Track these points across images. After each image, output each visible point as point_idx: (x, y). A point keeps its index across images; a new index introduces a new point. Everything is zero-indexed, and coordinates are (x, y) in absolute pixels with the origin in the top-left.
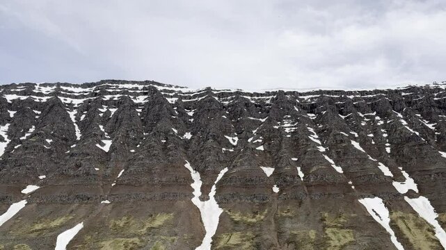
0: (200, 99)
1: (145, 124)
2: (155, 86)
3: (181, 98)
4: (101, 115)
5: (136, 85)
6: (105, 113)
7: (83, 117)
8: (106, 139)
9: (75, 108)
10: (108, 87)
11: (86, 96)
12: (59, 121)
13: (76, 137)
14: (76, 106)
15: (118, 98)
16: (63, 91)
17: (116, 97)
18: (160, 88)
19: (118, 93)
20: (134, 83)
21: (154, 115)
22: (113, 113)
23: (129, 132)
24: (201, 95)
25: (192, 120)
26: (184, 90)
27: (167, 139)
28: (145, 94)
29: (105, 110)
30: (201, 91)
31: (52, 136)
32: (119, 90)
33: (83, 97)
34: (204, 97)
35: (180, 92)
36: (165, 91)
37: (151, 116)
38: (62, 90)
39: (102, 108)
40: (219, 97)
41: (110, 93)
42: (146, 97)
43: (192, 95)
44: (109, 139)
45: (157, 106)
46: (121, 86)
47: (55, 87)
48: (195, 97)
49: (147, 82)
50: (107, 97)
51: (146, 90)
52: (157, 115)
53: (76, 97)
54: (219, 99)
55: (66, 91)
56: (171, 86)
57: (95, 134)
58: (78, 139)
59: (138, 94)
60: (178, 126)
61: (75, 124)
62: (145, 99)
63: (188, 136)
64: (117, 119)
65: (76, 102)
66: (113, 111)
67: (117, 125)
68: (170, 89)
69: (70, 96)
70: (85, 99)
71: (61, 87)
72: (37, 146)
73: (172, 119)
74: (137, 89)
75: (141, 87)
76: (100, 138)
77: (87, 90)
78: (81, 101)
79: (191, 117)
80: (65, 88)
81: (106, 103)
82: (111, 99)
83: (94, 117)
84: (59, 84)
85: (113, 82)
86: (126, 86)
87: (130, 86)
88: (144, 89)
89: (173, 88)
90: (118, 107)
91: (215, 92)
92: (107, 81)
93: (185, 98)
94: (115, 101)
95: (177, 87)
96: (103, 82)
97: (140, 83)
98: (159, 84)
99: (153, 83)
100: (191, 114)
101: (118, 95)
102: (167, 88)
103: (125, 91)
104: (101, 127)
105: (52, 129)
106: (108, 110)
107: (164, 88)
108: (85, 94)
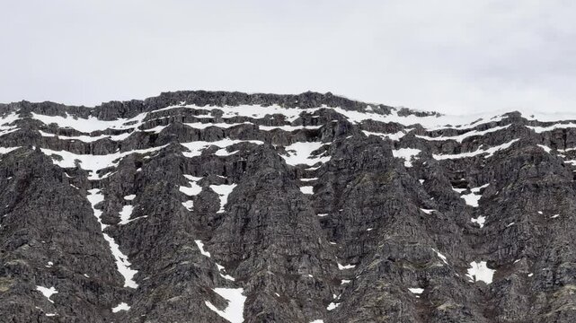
0: (492, 151)
1: (335, 235)
2: (338, 110)
3: (428, 148)
4: (189, 205)
5: (274, 109)
6: (196, 199)
7: (126, 214)
8: (224, 284)
9: (94, 184)
10: (189, 115)
11: (120, 146)
12: (64, 226)
13: (122, 279)
14: (94, 177)
15: (230, 149)
16: (45, 129)
17: (223, 146)
18: (354, 117)
19: (223, 134)
20: (267, 99)
21: (361, 206)
22: (224, 201)
23: (295, 262)
24: (493, 140)
25: (481, 220)
26: (430, 124)
27: (425, 284)
28: (312, 136)
29: (195, 190)
30: (487, 126)
31: (55, 277)
32: (226, 126)
33: (111, 147)
34: (505, 146)
35: (419, 129)
36: (370, 124)
37: (351, 209)
38: (39, 124)
39: (186, 183)
40: (553, 145)
41: (200, 135)
42: (317, 145)
43: (460, 139)
44: (235, 285)
45: (367, 176)
46: (228, 111)
47: (13, 117)
48: (471, 143)
49: (310, 98)
50: (194, 149)
51: (313, 122)
52: (371, 205)
53: (89, 149)
54: (554, 152)
55: (53, 128)
56: (385, 110)
57: (192, 270)
58: (130, 284)
59: (290, 138)
60: (445, 239)
61: (106, 236)
62: (315, 154)
63: (481, 273)
64: (247, 220)
65: (94, 164)
66: (224, 191)
67: (250, 238)
68: (386, 119)
69: (69, 147)
70: (118, 155)
71: (36, 116)
72: (20, 308)
73: (422, 218)
74: (280, 119)
75: (293, 114)
76: (207, 280)
77: (119, 124)
78: (106, 161)
79: (474, 212)
80: (46, 120)
81: (196, 166)
82: (208, 154)
83: (170, 212)
84: (25, 108)
85: (203, 97)
86: (245, 110)
87: (257, 111)
88: (304, 119)
89: (393, 118)
90: (237, 180)
91: (539, 130)
92: (182, 95)
93: (440, 148)
94: (223, 159)
95: (405, 112)
96: (168, 98)
97: (289, 101)
98: (350, 105)
99: (330, 99)
100: (472, 200)
101: (226, 142)
102: (376, 117)
103: (244, 129)
104: (200, 244)
105: (50, 255)
106: (207, 191)
107: (367, 116)
108: (115, 138)
